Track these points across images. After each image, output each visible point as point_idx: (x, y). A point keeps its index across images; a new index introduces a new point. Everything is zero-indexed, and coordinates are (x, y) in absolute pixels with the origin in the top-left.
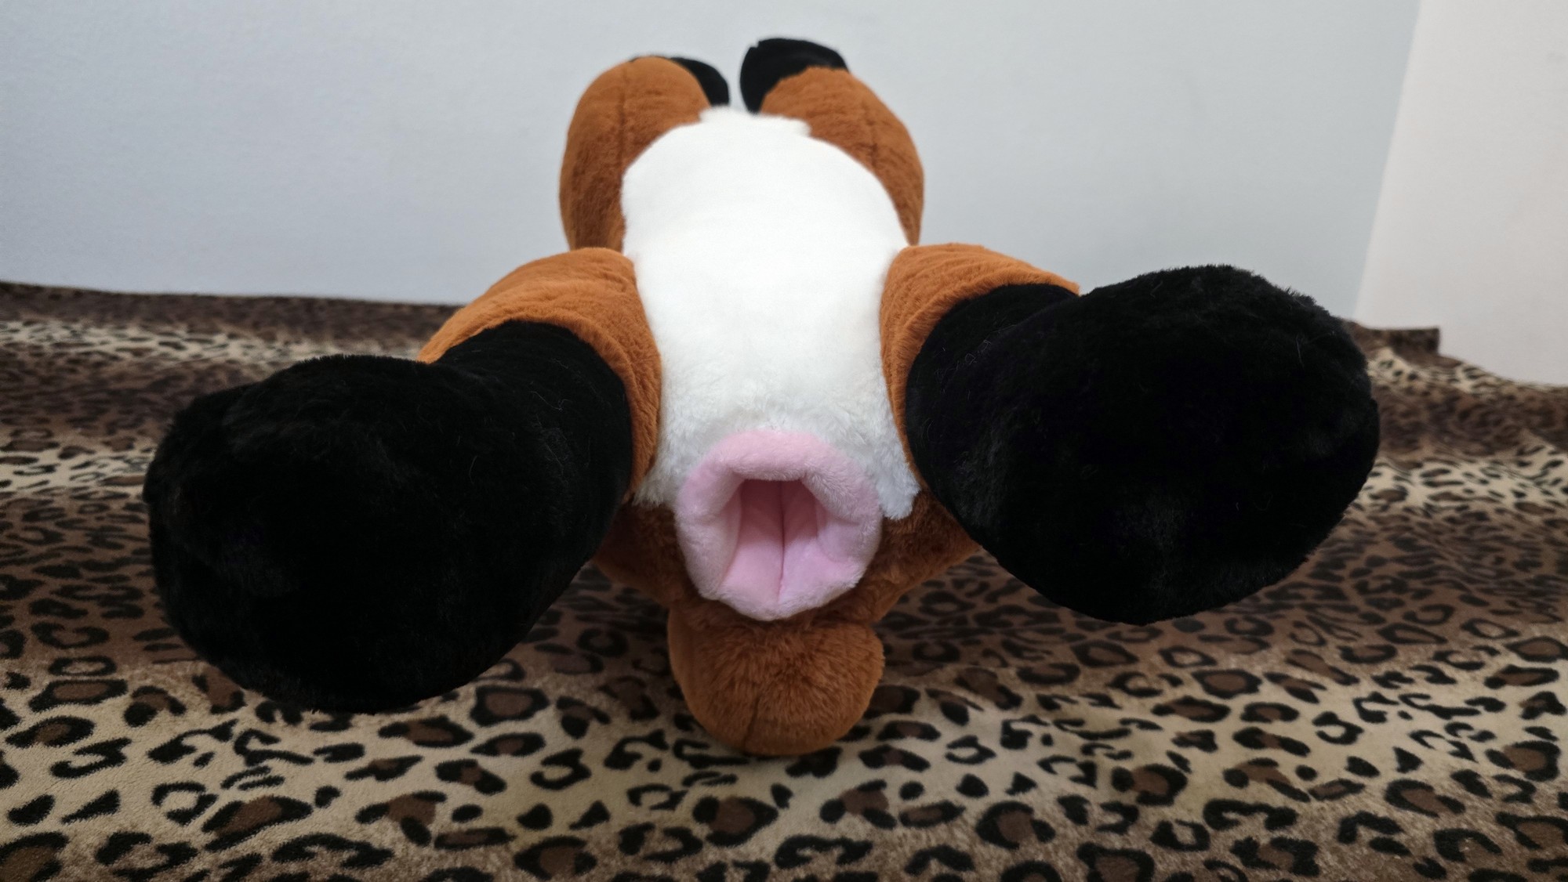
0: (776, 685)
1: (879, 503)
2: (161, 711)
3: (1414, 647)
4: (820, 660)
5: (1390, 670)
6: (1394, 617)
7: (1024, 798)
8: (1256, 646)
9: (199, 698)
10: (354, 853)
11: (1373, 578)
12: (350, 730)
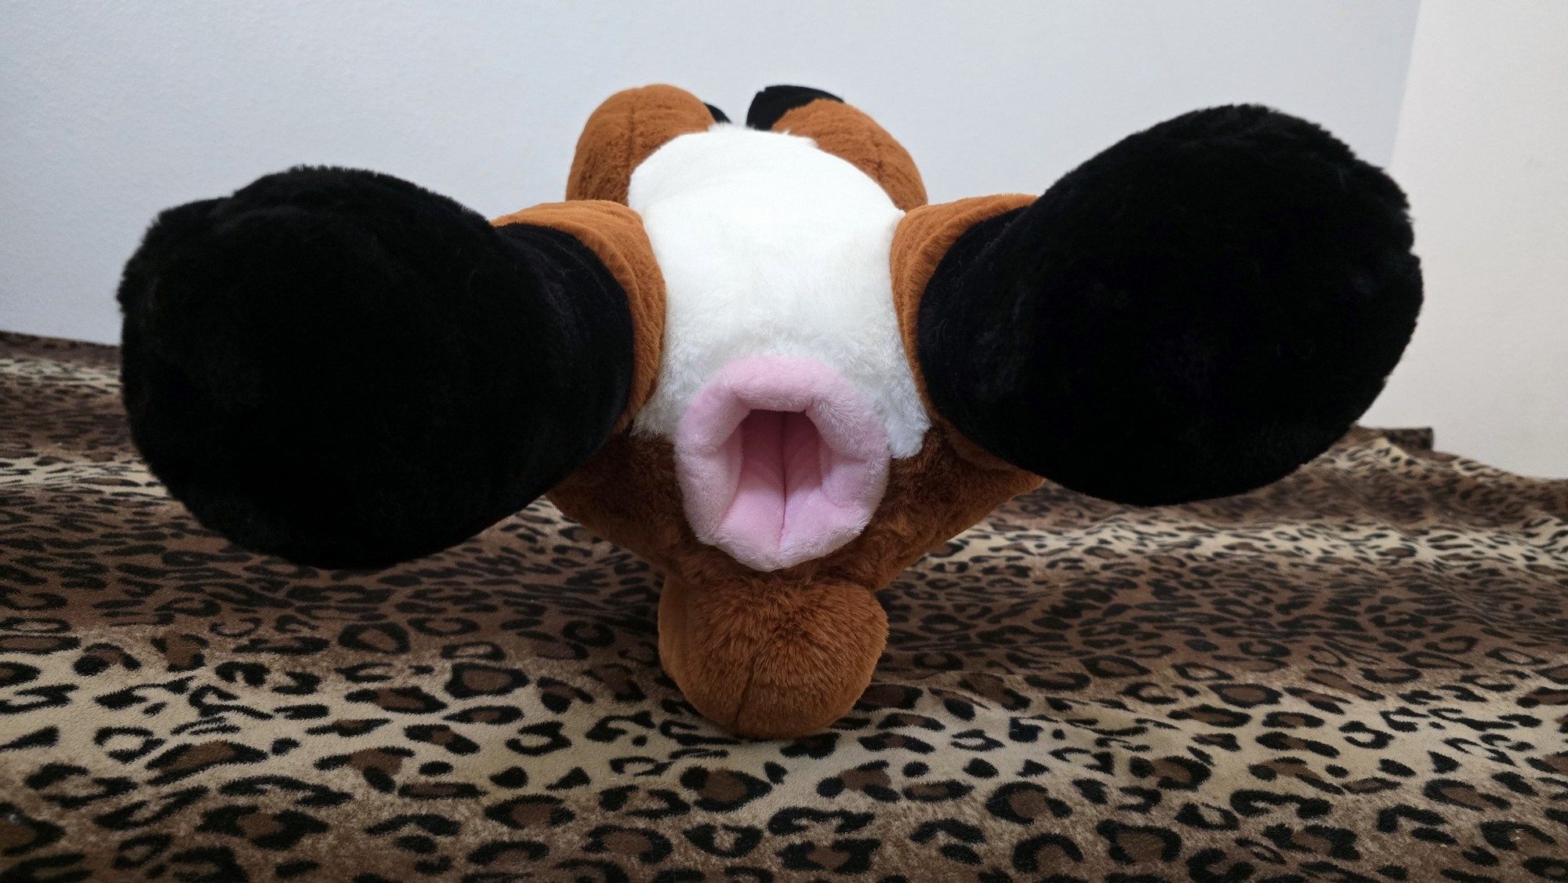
0: (774, 642)
1: (887, 441)
2: (114, 665)
3: (1440, 671)
4: (822, 616)
5: (1417, 689)
6: (1415, 646)
7: (1035, 780)
8: (1273, 665)
9: (156, 657)
10: (310, 793)
11: (1391, 613)
12: (315, 694)
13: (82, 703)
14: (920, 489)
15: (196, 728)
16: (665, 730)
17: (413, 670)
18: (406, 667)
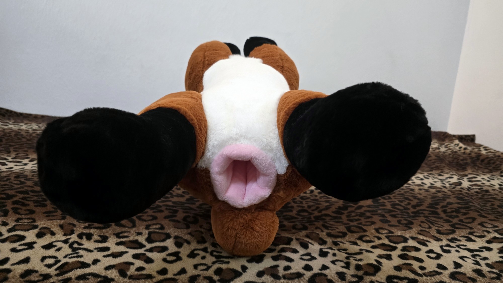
0: (243, 230)
1: (276, 169)
2: (48, 234)
3: (462, 230)
4: (257, 222)
5: (453, 237)
6: (455, 221)
7: (325, 272)
8: (407, 228)
9: (60, 231)
10: (102, 279)
11: (449, 208)
12: (106, 243)
13: (38, 248)
14: (286, 184)
15: (71, 256)
16: (212, 254)
17: (136, 234)
18: (134, 232)
